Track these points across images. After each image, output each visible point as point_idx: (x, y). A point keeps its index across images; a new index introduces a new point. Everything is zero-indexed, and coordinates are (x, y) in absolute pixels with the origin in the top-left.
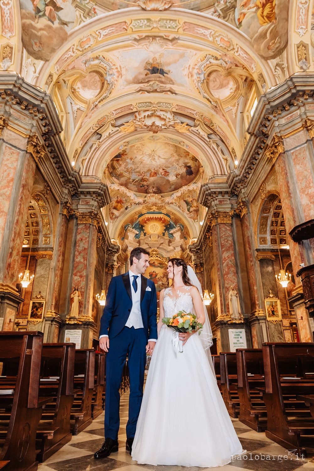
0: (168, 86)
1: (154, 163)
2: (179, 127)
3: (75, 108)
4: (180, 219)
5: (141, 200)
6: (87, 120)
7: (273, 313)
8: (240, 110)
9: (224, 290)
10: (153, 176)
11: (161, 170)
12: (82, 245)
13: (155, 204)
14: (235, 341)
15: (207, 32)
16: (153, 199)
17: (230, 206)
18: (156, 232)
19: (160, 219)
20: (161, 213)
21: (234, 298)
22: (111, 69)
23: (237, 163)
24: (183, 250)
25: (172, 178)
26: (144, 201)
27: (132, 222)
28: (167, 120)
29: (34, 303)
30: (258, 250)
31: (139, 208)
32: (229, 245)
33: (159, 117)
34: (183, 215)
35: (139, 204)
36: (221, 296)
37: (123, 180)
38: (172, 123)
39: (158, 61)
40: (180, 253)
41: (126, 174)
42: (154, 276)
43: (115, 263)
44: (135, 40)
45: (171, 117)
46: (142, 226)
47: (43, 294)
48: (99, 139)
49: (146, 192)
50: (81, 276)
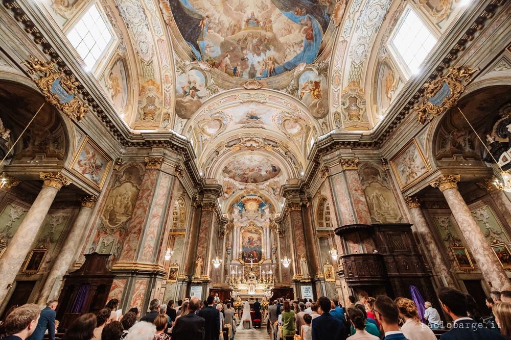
0: (260, 125)
1: (251, 164)
2: (267, 147)
3: (204, 139)
4: (269, 200)
5: (243, 187)
6: (211, 145)
7: (329, 276)
8: (304, 140)
9: (297, 257)
10: (251, 172)
11: (256, 168)
12: (204, 225)
13: (252, 190)
14: (305, 294)
15: (283, 101)
16: (251, 186)
17: (300, 199)
18: (253, 209)
19: (256, 200)
20: (256, 196)
21: (304, 263)
22: (226, 117)
23: (303, 174)
24: (271, 221)
25: (263, 173)
26: (245, 188)
27: (237, 202)
28: (260, 143)
29: (171, 269)
30: (318, 231)
31: (242, 192)
32: (299, 225)
33: (255, 141)
34: (271, 197)
35: (242, 189)
36: (295, 261)
37: (231, 174)
38: (263, 145)
39: (254, 113)
40: (269, 223)
41: (234, 171)
42: (251, 240)
43: (225, 231)
44: (241, 103)
45: (262, 141)
46: (244, 205)
47: (178, 262)
48: (218, 155)
49: (247, 182)
50: (203, 247)
